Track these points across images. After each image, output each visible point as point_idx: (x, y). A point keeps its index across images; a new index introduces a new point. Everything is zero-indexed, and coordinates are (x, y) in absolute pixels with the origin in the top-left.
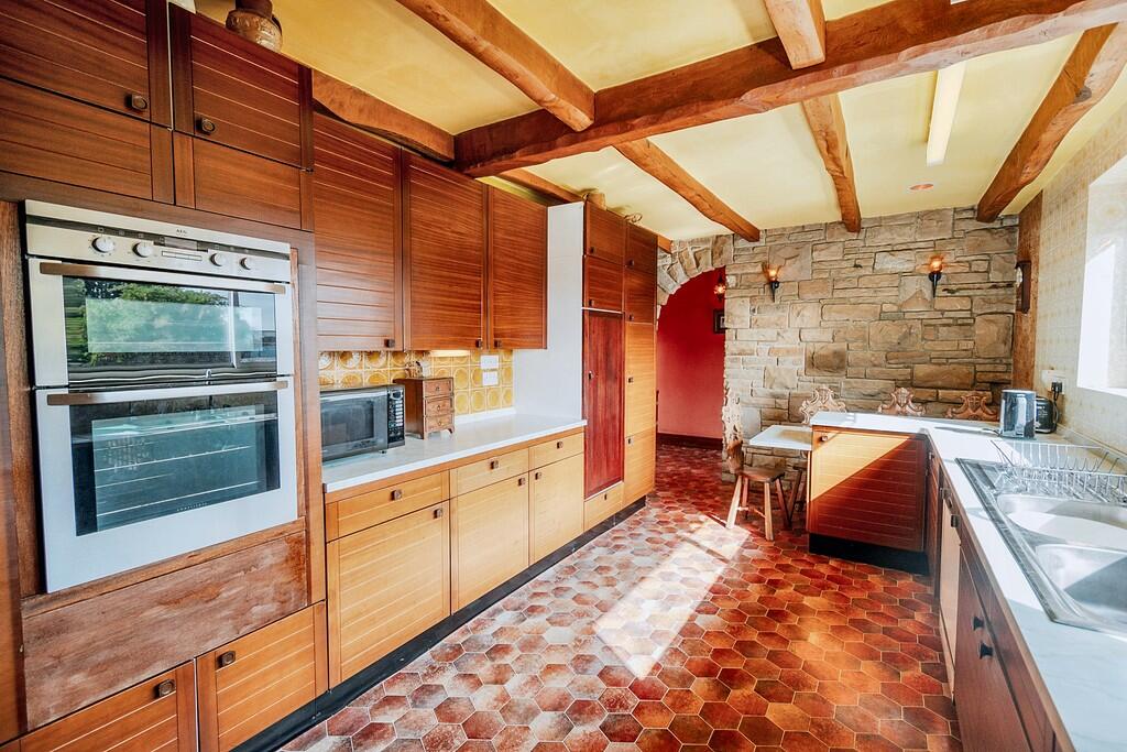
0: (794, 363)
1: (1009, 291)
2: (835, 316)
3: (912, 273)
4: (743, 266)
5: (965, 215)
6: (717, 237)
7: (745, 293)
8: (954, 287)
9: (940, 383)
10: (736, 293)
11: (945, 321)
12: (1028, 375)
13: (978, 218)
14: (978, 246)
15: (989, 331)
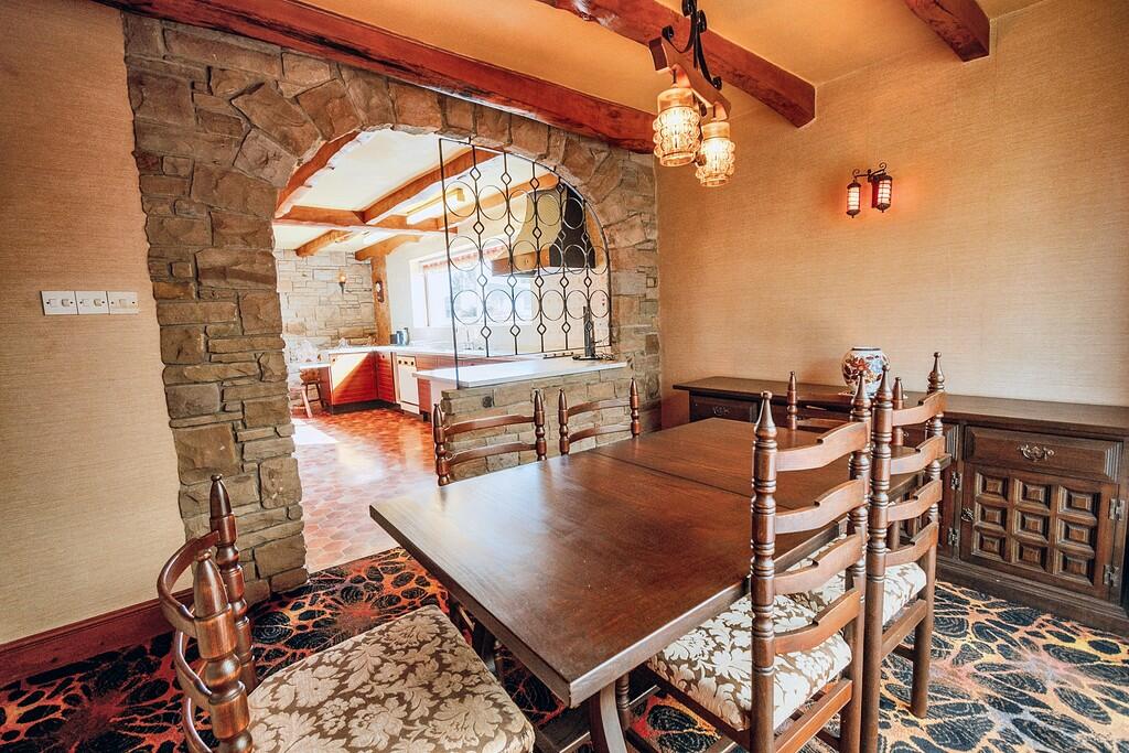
1: (371, 293)
5: (350, 256)
8: (350, 290)
11: (348, 306)
12: (388, 328)
13: (356, 258)
14: (357, 271)
15: (367, 311)
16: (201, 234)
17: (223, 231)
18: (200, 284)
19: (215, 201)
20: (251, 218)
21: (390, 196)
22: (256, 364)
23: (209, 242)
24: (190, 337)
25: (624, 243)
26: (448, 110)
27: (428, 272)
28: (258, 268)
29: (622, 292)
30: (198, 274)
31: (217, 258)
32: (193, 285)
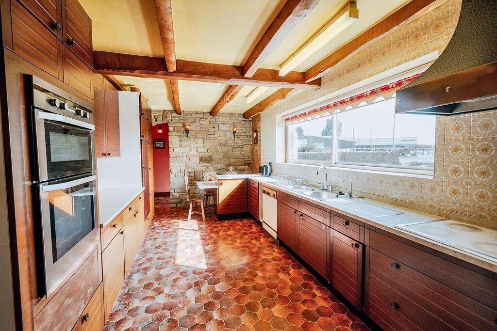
0: (196, 160)
1: (251, 138)
2: (208, 144)
3: (229, 131)
4: (176, 123)
5: (240, 116)
6: (164, 111)
7: (177, 134)
8: (239, 136)
9: (237, 165)
10: (173, 134)
11: (237, 146)
13: (244, 117)
14: (243, 125)
15: (247, 149)
27: (290, 123)
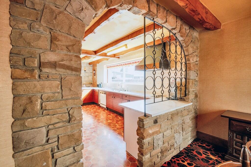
1: (92, 73)
8: (87, 72)
9: (86, 84)
11: (86, 76)
12: (96, 82)
13: (89, 64)
14: (89, 68)
15: (91, 78)
16: (45, 43)
17: (57, 43)
18: (41, 71)
19: (54, 27)
20: (72, 38)
21: (105, 46)
22: (67, 114)
23: (48, 47)
24: (32, 102)
25: (192, 61)
26: (150, 5)
27: (109, 69)
28: (74, 64)
29: (191, 78)
30: (41, 65)
31: (51, 57)
32: (37, 72)
